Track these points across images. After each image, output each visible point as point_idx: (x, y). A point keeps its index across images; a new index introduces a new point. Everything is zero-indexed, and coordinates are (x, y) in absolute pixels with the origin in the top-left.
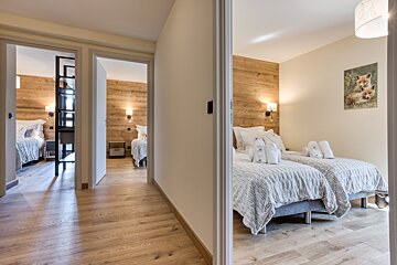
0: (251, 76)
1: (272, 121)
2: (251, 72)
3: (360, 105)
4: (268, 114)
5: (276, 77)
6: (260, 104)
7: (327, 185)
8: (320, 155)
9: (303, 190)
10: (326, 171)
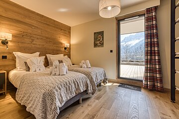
0: (57, 30)
1: (67, 52)
2: (57, 28)
3: (99, 46)
4: (65, 48)
5: (70, 32)
6: (62, 44)
7: (88, 82)
8: (86, 67)
9: (78, 89)
10: (88, 75)
